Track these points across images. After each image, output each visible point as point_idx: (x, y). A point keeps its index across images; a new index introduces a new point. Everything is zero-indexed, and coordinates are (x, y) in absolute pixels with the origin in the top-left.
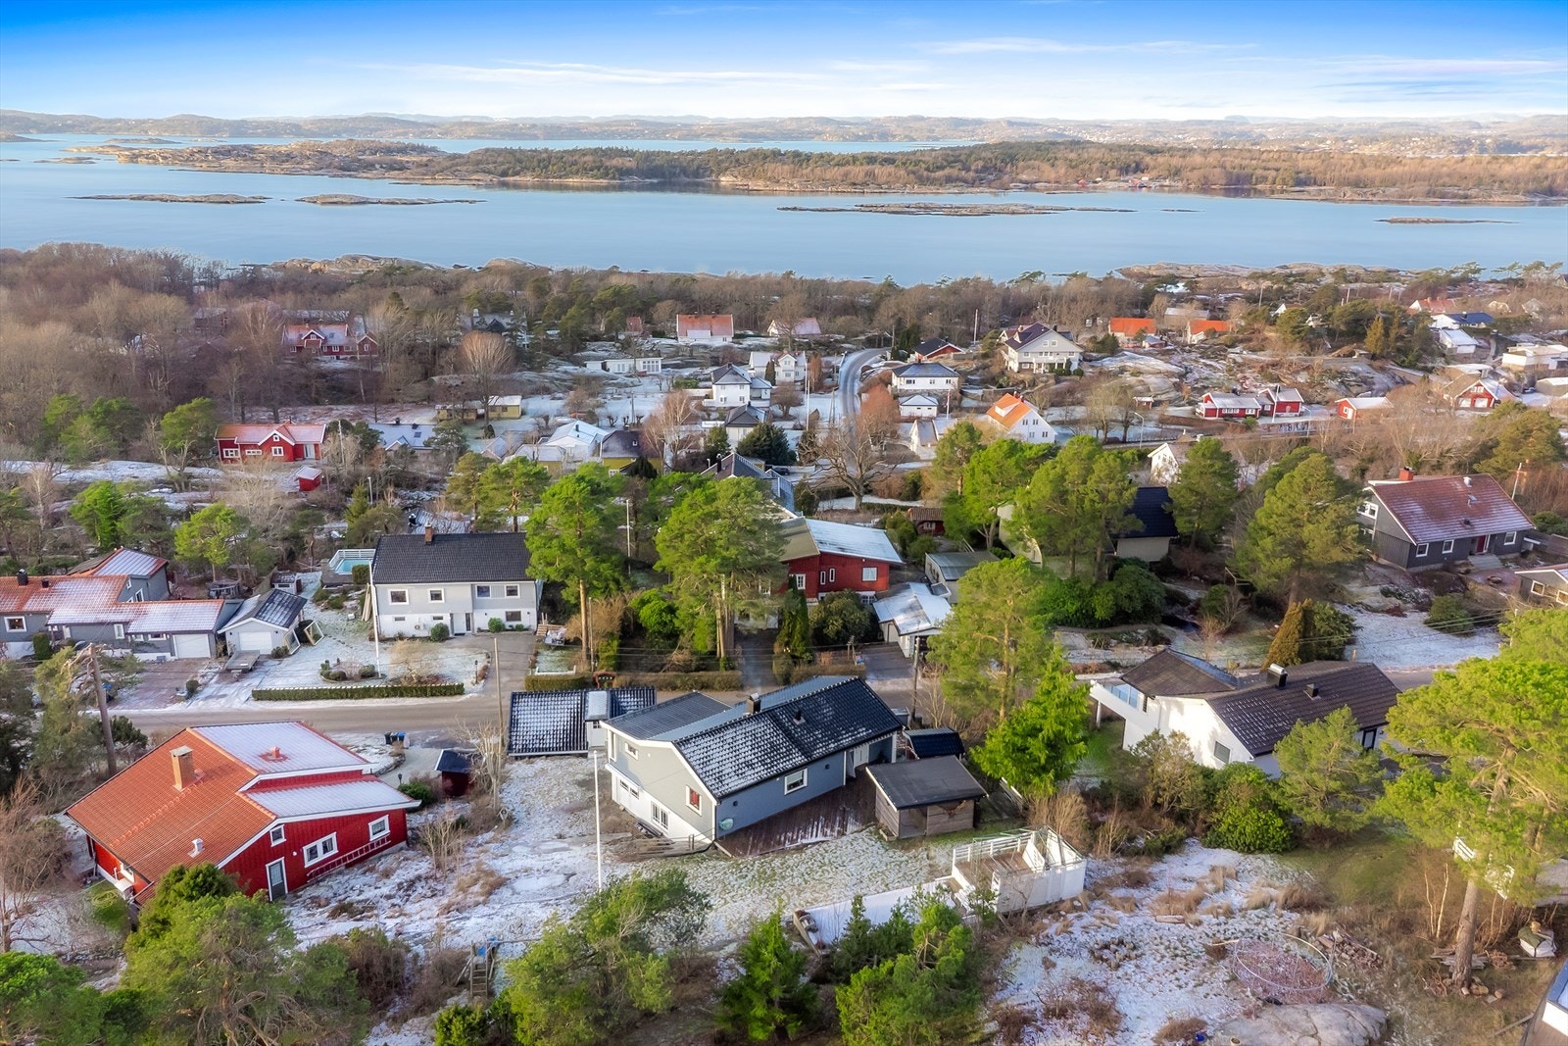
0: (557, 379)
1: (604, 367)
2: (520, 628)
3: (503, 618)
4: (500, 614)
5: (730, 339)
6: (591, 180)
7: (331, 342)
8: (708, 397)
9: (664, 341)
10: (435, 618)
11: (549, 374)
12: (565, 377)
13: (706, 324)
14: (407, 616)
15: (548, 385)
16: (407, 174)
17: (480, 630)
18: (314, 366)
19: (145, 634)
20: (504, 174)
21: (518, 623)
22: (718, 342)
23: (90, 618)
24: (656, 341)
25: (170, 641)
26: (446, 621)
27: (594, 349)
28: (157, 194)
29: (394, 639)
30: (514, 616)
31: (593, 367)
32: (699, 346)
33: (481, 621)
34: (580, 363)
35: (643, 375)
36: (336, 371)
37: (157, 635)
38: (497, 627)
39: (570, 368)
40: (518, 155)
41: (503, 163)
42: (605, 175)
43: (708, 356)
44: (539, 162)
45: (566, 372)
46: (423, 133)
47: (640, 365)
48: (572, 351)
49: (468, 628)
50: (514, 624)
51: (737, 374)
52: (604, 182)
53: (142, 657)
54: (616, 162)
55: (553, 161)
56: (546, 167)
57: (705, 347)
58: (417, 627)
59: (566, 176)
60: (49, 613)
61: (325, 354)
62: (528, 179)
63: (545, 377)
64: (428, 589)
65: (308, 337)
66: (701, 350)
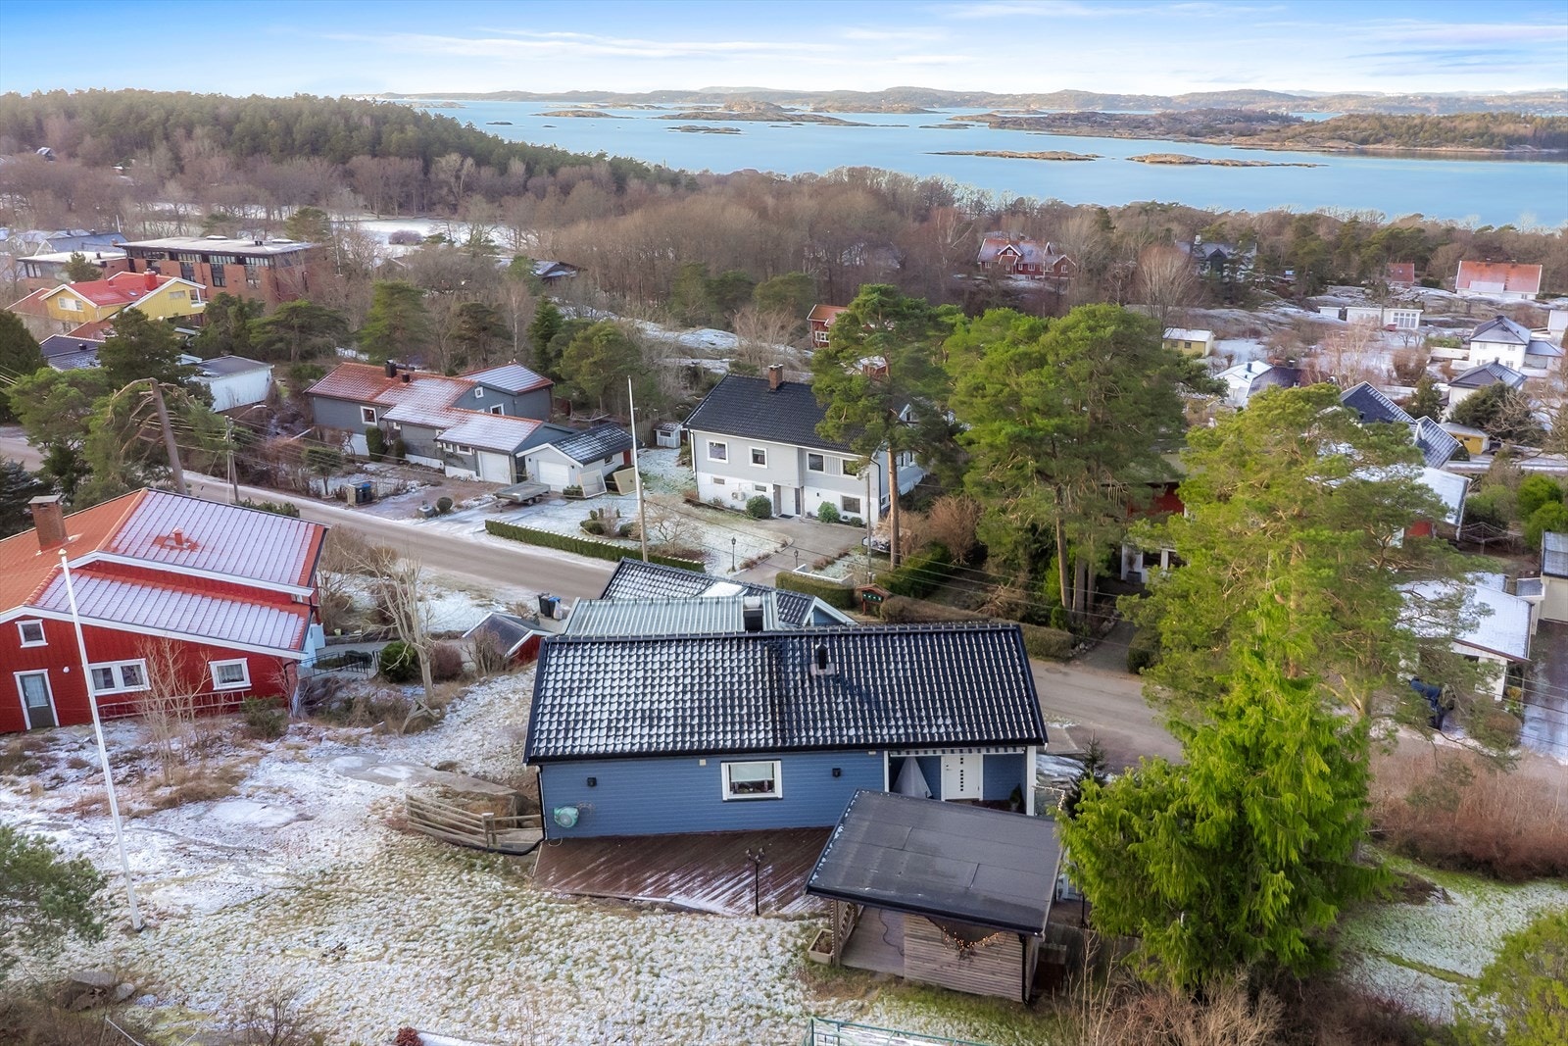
0: (1272, 322)
1: (1343, 315)
2: (858, 523)
3: (839, 505)
4: (835, 499)
5: (1531, 297)
6: (1469, 149)
7: (1027, 260)
8: (1465, 359)
9: (1433, 292)
10: (758, 488)
11: (1263, 315)
12: (1283, 319)
13: (1502, 276)
14: (727, 480)
15: (1259, 327)
16: (1255, 140)
17: (810, 515)
18: (1002, 283)
19: (454, 444)
20: (1364, 141)
21: (856, 515)
22: (1514, 298)
23: (418, 419)
24: (1422, 290)
25: (475, 456)
26: (769, 494)
27: (1334, 292)
28: (1000, 152)
29: (708, 506)
30: (851, 504)
31: (1329, 314)
32: (1480, 301)
33: (812, 503)
34: (1313, 308)
35: (1391, 329)
36: (1024, 290)
37: (465, 448)
38: (829, 516)
39: (1292, 311)
40: (1385, 121)
41: (1365, 130)
42: (1489, 144)
43: (1493, 315)
44: (1409, 128)
45: (1285, 315)
46: (1298, 106)
47: (1390, 316)
48: (1306, 294)
49: (798, 512)
50: (851, 515)
51: (1507, 329)
52: (1487, 150)
53: (452, 471)
54: (1508, 128)
55: (1427, 126)
56: (1416, 134)
57: (1490, 303)
58: (735, 496)
59: (1438, 145)
60: (388, 407)
61: (1021, 272)
62: (1392, 147)
63: (1258, 318)
64: (749, 445)
65: (1005, 252)
66: (1483, 307)
